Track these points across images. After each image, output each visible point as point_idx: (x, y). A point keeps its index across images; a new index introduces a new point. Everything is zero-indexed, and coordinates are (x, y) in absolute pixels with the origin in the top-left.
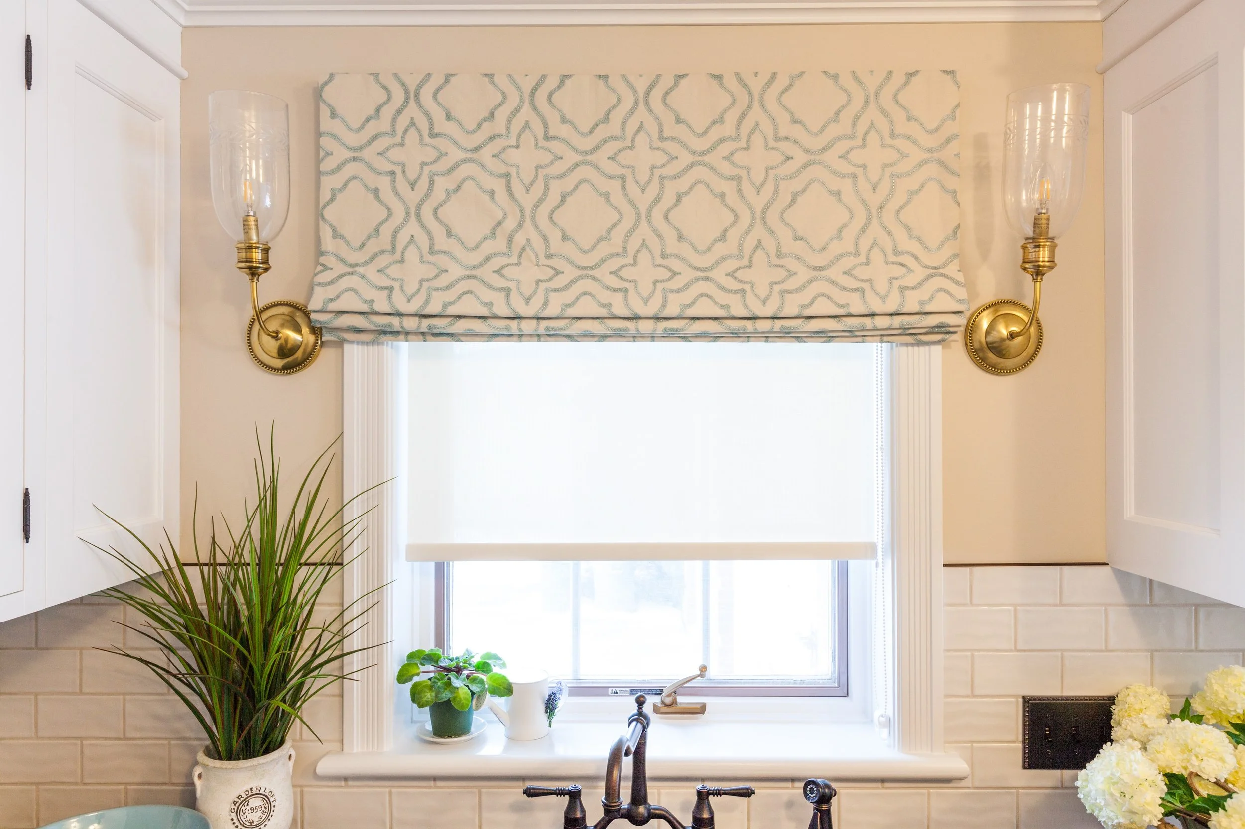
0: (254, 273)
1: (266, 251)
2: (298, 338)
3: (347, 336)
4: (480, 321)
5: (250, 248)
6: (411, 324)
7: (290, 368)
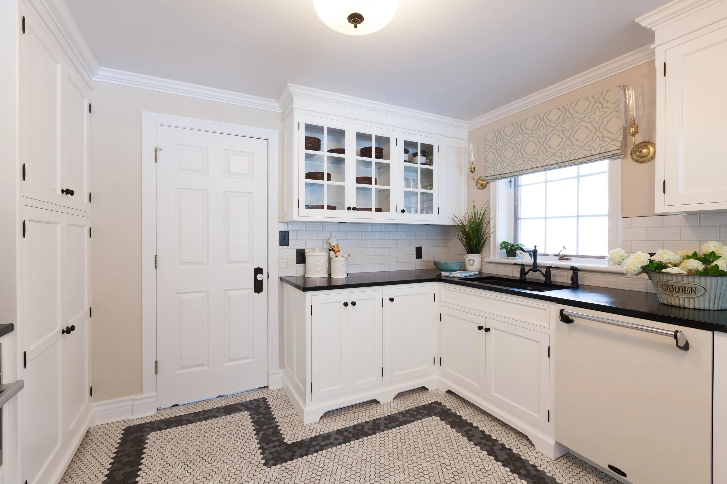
0: (472, 172)
1: (474, 168)
2: (483, 182)
3: (490, 181)
4: (509, 174)
5: (471, 168)
6: (498, 176)
7: (484, 187)
